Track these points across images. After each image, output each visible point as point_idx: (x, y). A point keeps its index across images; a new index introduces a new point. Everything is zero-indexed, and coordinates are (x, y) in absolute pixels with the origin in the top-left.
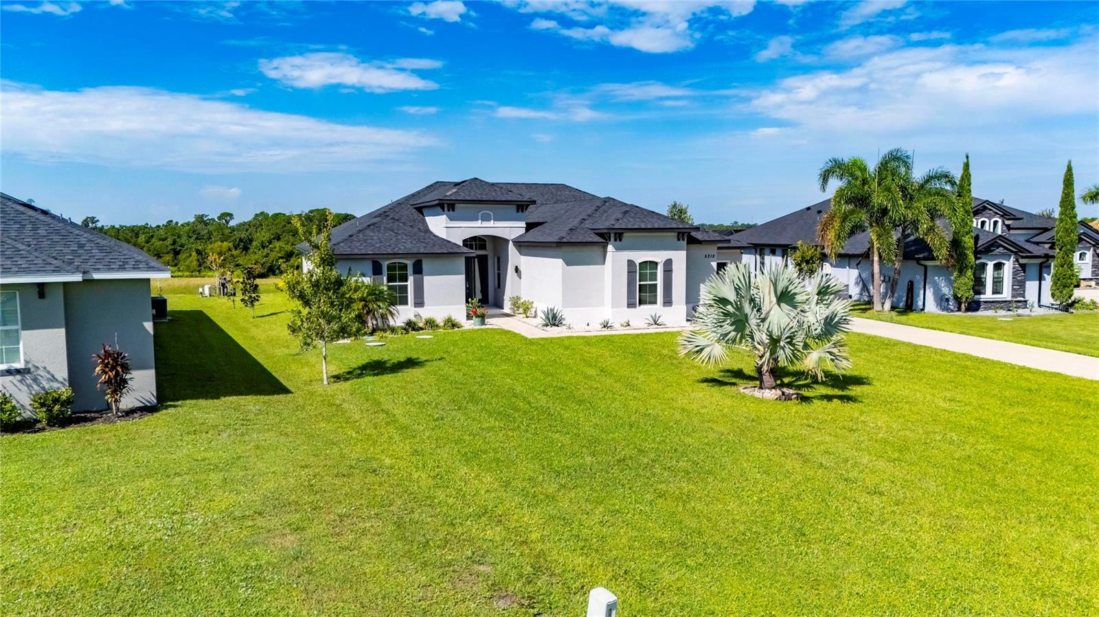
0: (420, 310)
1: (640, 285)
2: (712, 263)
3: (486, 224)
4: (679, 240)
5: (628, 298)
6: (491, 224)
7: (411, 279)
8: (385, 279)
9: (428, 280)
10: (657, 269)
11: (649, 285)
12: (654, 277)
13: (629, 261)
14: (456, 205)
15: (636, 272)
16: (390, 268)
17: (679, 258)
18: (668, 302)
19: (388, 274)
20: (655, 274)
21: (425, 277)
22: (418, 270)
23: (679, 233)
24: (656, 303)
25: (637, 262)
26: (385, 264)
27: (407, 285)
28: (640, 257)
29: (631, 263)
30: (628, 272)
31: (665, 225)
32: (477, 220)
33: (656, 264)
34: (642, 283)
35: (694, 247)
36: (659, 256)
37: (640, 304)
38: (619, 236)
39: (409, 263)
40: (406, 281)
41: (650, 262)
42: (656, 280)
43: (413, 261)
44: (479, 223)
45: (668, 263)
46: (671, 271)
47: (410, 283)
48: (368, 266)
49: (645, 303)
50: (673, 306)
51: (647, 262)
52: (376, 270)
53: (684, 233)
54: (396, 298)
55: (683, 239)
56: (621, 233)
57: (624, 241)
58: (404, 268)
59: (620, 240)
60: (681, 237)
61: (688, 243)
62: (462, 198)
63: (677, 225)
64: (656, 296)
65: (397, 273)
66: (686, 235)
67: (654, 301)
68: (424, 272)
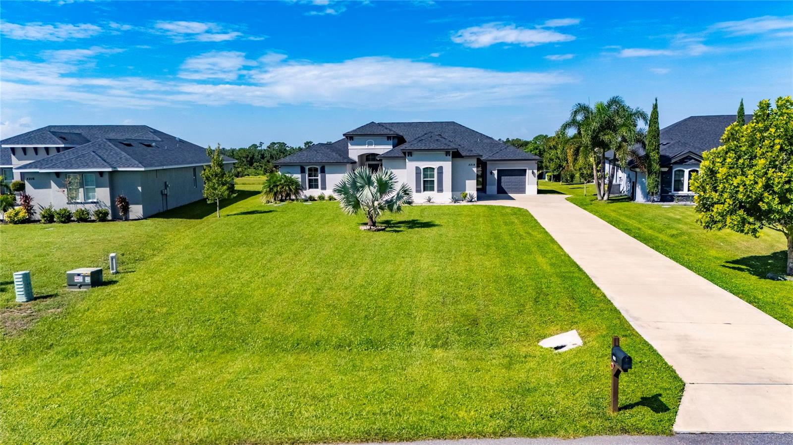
0: (324, 191)
1: (424, 181)
2: (473, 169)
3: (370, 147)
4: (447, 155)
5: (416, 187)
6: (373, 147)
7: (319, 175)
8: (307, 175)
9: (328, 177)
10: (434, 172)
11: (430, 180)
12: (432, 176)
13: (416, 167)
14: (354, 137)
15: (421, 173)
16: (310, 170)
17: (447, 166)
18: (440, 190)
19: (309, 173)
20: (434, 174)
21: (327, 175)
22: (323, 171)
23: (446, 152)
24: (434, 190)
25: (422, 168)
26: (307, 168)
27: (318, 179)
28: (423, 165)
29: (417, 168)
30: (416, 173)
31: (437, 147)
32: (366, 145)
33: (433, 169)
34: (425, 179)
35: (459, 161)
36: (435, 165)
37: (424, 190)
38: (410, 154)
39: (319, 168)
40: (318, 177)
41: (430, 168)
42: (434, 178)
43: (321, 166)
44: (366, 147)
45: (440, 169)
46: (442, 173)
47: (319, 178)
48: (299, 169)
49: (427, 190)
50: (443, 193)
51: (427, 168)
52: (303, 171)
53: (449, 152)
54: (313, 185)
55: (449, 155)
56: (411, 152)
57: (413, 156)
58: (316, 170)
59: (411, 156)
60: (447, 153)
61: (453, 157)
62: (356, 133)
63: (445, 147)
64: (434, 187)
65: (313, 172)
66: (451, 152)
67: (432, 189)
68: (326, 172)
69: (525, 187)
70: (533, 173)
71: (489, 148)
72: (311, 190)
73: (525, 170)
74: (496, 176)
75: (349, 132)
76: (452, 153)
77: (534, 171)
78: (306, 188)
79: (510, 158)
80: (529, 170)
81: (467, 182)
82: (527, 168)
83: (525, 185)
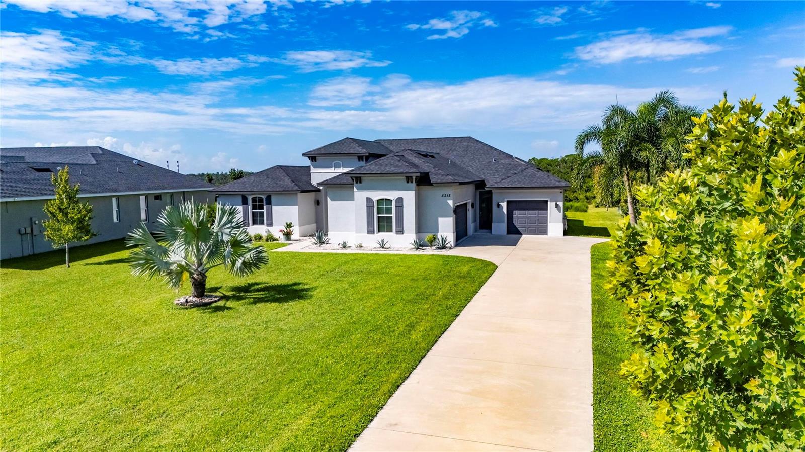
0: (270, 228)
1: (379, 217)
2: (448, 201)
3: (337, 170)
4: (408, 182)
5: (368, 226)
6: (341, 170)
7: (265, 207)
8: (250, 207)
9: (275, 209)
10: (391, 205)
11: (386, 217)
12: (389, 211)
13: (367, 198)
14: (317, 157)
15: (373, 206)
16: (254, 200)
17: (409, 197)
18: (400, 231)
19: (252, 205)
20: (391, 209)
21: (273, 207)
22: (269, 202)
23: (406, 177)
24: (392, 231)
25: (375, 199)
26: (250, 199)
27: (263, 212)
28: (376, 195)
29: (369, 200)
30: (367, 207)
31: (393, 171)
32: (332, 168)
33: (391, 201)
34: (380, 215)
35: (426, 189)
36: (392, 195)
37: (379, 231)
38: (360, 180)
39: (264, 197)
40: (263, 209)
41: (386, 199)
42: (392, 214)
43: (266, 196)
45: (400, 200)
46: (402, 207)
47: (265, 211)
48: (240, 199)
49: (383, 231)
50: (404, 234)
51: (382, 199)
52: (245, 202)
53: (412, 177)
54: (257, 219)
55: (412, 182)
56: (360, 177)
57: (363, 183)
58: (261, 200)
59: (360, 182)
60: (409, 179)
61: (417, 185)
62: (319, 153)
63: (404, 170)
64: (392, 226)
65: (258, 204)
66: (414, 178)
67: (389, 229)
68: (272, 204)
69: (547, 226)
70: (557, 206)
71: (503, 170)
72: (255, 226)
73: (547, 202)
74: (505, 210)
75: (311, 151)
76: (416, 179)
77: (558, 203)
78: (249, 224)
79: (523, 186)
80: (551, 201)
81: (441, 220)
82: (549, 199)
83: (547, 222)
